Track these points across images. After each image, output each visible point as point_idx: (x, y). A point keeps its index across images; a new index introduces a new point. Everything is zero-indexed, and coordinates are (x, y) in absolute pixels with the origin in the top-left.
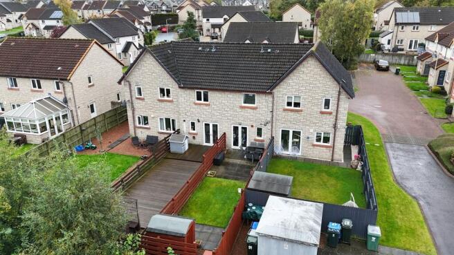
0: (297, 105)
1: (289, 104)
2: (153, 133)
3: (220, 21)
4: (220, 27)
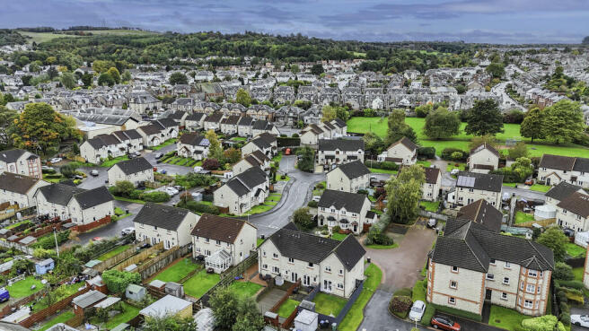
0: (330, 270)
1: (327, 269)
2: (269, 273)
3: (332, 153)
4: (332, 158)
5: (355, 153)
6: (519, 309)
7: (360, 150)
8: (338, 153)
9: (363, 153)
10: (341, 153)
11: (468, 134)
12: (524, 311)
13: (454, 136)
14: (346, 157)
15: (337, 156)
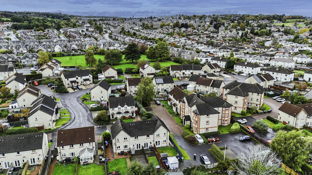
0: (159, 135)
1: (157, 135)
3: (74, 79)
4: (75, 82)
5: (87, 77)
6: (223, 125)
7: (90, 75)
8: (77, 78)
9: (91, 76)
10: (79, 78)
11: (127, 60)
12: (225, 125)
13: (121, 62)
14: (82, 80)
15: (77, 80)
